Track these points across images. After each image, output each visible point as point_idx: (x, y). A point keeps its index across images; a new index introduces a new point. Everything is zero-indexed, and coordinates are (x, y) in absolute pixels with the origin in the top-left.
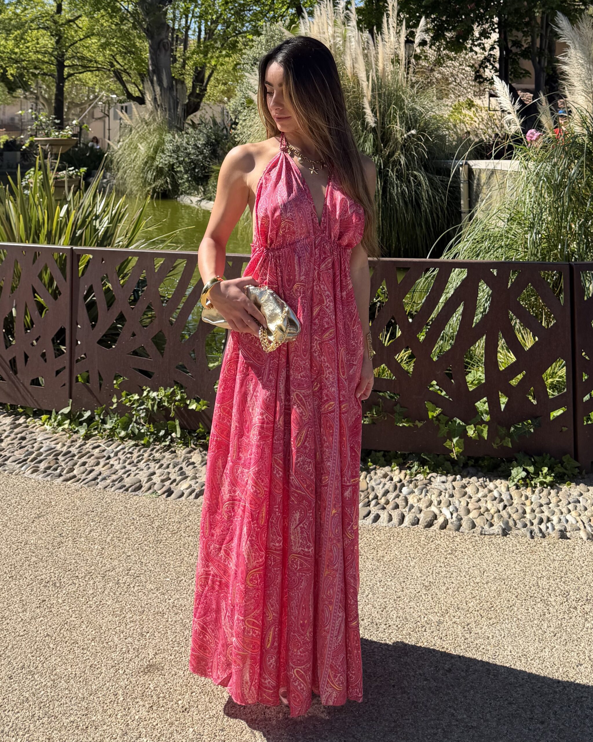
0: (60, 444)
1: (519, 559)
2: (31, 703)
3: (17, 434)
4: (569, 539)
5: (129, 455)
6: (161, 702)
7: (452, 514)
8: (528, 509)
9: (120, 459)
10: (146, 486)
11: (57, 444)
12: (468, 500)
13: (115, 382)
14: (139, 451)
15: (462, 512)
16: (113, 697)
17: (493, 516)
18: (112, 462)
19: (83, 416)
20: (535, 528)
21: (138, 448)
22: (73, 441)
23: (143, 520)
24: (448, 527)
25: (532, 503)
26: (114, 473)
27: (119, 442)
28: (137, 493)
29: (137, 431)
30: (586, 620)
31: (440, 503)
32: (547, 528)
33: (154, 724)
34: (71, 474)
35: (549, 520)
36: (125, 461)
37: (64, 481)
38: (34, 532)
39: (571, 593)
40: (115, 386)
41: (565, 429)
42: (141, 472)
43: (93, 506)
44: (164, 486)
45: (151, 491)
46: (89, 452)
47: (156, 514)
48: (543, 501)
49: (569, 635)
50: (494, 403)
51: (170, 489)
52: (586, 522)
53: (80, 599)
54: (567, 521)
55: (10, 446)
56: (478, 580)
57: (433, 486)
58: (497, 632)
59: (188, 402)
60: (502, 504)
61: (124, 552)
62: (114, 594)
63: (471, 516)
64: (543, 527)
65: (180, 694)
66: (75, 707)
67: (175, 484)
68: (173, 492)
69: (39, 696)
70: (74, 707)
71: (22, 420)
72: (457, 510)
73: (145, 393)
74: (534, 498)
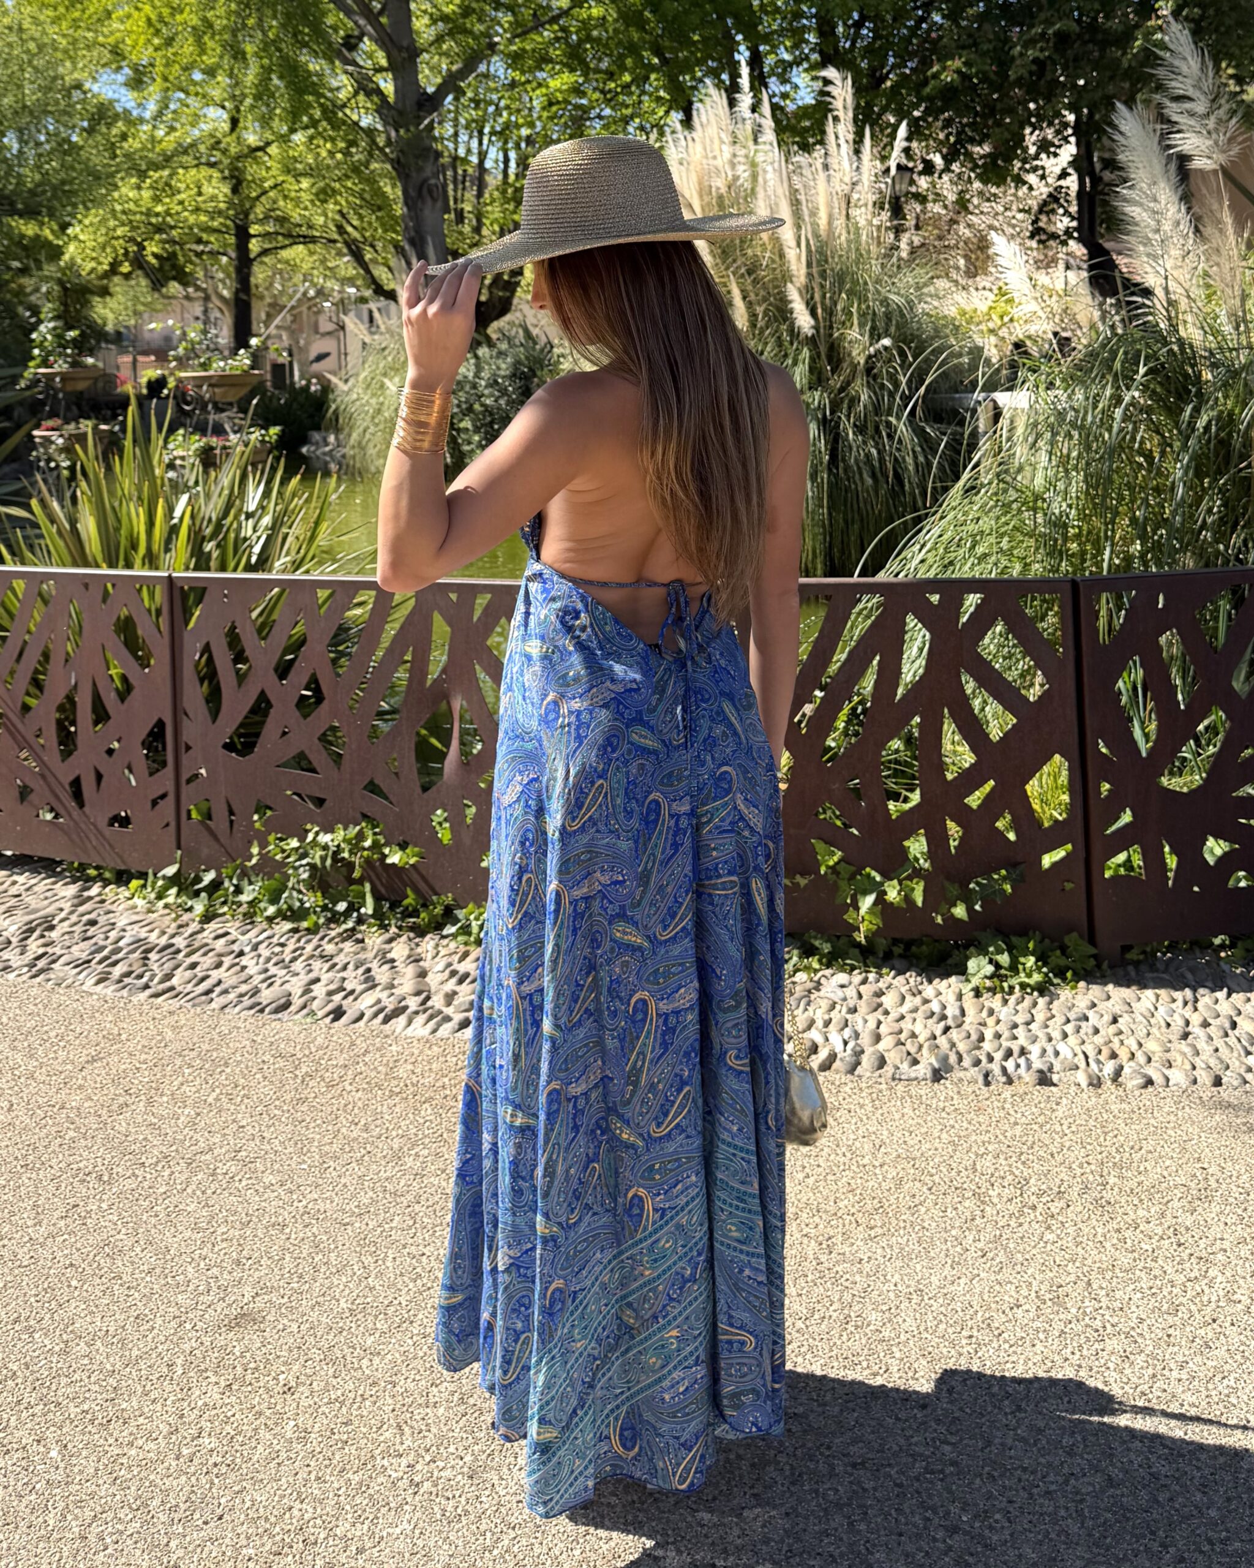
0: (157, 932)
1: (952, 1122)
2: (19, 1381)
3: (83, 915)
4: (1055, 1085)
5: (277, 949)
6: (249, 1377)
7: (846, 1043)
8: (989, 1034)
9: (259, 956)
10: (297, 1002)
11: (152, 931)
12: (882, 1018)
13: (256, 817)
14: (299, 940)
15: (865, 1040)
16: (165, 1370)
17: (921, 1047)
18: (244, 961)
19: (201, 880)
20: (995, 1068)
21: (297, 936)
22: (180, 926)
23: (281, 1063)
24: (834, 1066)
25: (998, 1022)
26: (245, 982)
27: (265, 925)
28: (280, 1015)
29: (298, 904)
30: (1049, 1228)
31: (827, 1023)
32: (1018, 1066)
33: (229, 1414)
34: (168, 984)
35: (1023, 1052)
36: (268, 960)
37: (152, 996)
38: (80, 1087)
39: (1032, 1181)
40: (257, 825)
41: (1069, 886)
42: (294, 979)
43: (195, 1040)
44: (331, 1001)
45: (305, 1011)
46: (207, 945)
47: (307, 1052)
48: (1020, 1019)
49: (1011, 1256)
50: (938, 839)
51: (340, 1007)
52: (1091, 1054)
53: (141, 1202)
54: (1057, 1054)
55: (66, 937)
56: (866, 1161)
57: (822, 993)
58: (879, 1251)
59: (387, 851)
60: (942, 1024)
61: (234, 1121)
62: (203, 1192)
63: (881, 1046)
64: (1010, 1065)
65: (285, 1363)
66: (96, 1388)
67: (351, 998)
68: (344, 1013)
69: (36, 1368)
70: (93, 1387)
71: (95, 890)
72: (857, 1035)
73: (310, 837)
74: (1004, 1013)
